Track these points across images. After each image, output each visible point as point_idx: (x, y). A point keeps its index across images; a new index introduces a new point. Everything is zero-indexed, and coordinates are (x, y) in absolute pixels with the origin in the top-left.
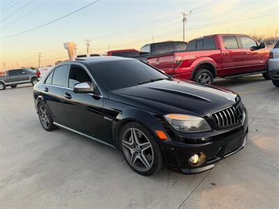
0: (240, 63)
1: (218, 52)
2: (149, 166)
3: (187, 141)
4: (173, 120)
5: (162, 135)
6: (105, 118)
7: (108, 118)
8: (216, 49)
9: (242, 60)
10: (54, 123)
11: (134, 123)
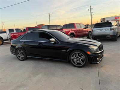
0: (82, 33)
1: (75, 29)
2: (83, 64)
3: (95, 54)
4: (91, 48)
5: (89, 53)
6: (62, 50)
7: (64, 50)
8: (74, 28)
9: (82, 32)
10: (28, 56)
11: (77, 51)
